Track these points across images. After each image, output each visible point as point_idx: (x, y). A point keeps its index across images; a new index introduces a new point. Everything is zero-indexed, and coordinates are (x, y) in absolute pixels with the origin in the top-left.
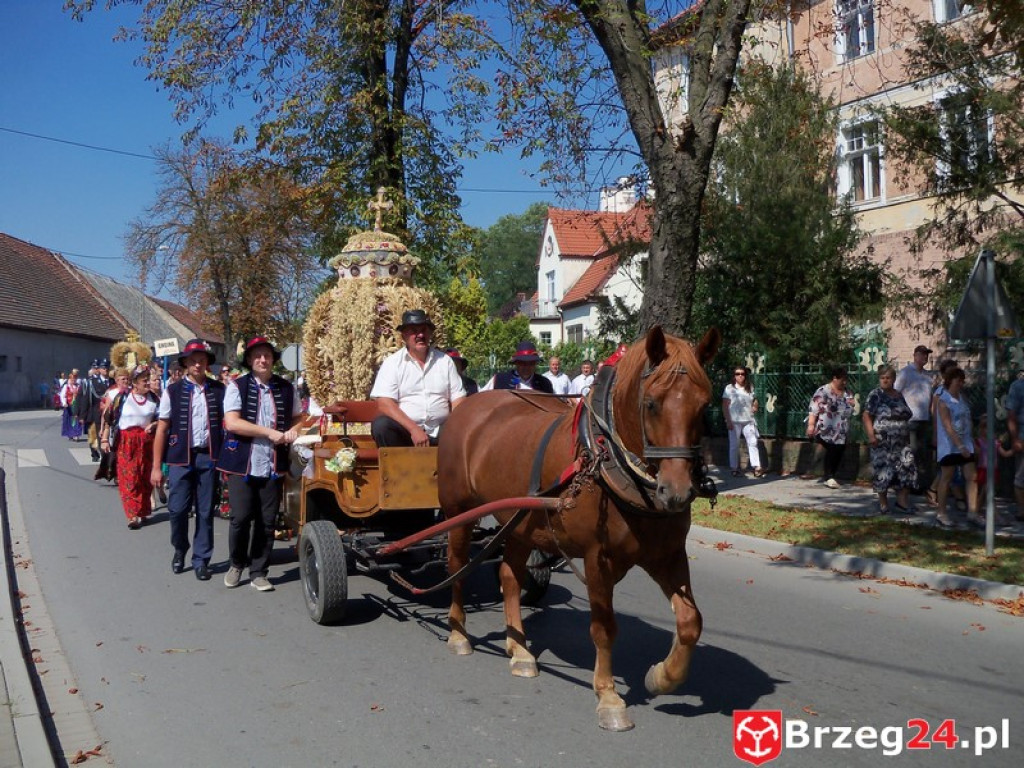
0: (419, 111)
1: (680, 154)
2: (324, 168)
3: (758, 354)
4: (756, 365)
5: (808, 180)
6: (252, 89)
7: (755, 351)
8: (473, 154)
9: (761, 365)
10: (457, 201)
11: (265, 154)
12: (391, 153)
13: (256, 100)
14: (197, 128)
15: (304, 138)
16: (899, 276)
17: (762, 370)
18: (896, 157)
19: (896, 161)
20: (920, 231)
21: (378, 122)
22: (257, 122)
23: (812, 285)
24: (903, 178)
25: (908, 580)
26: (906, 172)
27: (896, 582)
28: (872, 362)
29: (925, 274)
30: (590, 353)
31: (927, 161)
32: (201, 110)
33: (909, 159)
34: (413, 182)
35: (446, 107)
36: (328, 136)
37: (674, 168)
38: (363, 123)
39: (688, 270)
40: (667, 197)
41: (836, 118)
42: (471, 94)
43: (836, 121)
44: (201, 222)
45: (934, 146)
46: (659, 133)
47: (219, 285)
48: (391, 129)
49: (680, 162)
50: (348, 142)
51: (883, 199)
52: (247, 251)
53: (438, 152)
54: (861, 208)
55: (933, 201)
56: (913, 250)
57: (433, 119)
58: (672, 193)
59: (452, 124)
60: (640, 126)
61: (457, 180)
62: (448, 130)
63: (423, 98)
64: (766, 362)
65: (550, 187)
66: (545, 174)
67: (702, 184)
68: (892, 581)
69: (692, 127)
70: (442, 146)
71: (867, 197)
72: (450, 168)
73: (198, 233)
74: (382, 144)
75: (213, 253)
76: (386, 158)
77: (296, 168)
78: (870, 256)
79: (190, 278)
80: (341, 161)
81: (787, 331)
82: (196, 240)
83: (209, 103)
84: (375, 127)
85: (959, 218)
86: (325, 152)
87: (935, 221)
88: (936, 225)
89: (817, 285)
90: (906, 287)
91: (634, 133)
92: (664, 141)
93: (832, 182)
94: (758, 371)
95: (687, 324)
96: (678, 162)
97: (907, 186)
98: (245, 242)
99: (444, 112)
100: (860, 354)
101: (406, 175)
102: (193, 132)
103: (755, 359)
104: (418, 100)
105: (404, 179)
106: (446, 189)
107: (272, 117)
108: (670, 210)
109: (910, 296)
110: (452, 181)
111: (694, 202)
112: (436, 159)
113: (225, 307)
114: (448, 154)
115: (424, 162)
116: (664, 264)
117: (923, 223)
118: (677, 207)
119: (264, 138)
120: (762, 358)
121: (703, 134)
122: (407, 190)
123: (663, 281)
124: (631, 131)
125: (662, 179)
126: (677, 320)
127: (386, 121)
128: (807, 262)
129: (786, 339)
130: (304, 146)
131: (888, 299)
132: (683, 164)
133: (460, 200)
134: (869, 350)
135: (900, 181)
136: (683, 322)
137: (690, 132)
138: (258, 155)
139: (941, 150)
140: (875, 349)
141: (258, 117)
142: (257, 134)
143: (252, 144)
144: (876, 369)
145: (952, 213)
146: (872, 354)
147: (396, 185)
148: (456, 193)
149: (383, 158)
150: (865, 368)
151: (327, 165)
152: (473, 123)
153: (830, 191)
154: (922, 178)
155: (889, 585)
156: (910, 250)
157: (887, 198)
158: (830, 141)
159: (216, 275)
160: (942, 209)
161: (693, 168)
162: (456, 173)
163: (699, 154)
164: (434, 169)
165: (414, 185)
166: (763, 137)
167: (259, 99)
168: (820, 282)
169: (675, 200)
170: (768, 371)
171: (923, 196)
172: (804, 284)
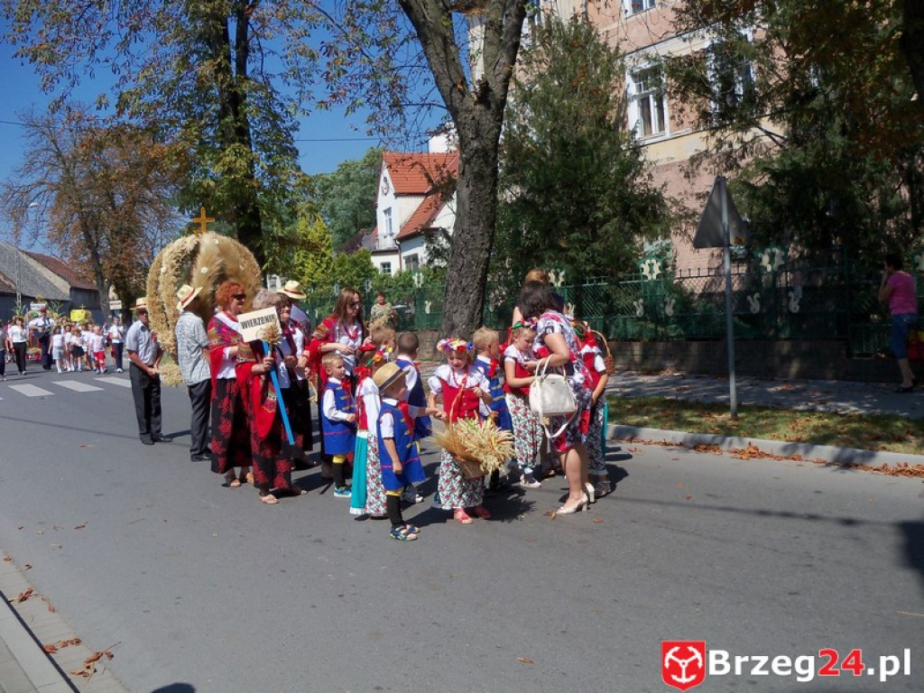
0: (258, 74)
1: (478, 107)
2: (178, 129)
3: (558, 270)
4: (557, 279)
5: (601, 120)
6: (111, 62)
7: (556, 268)
8: (306, 113)
9: (561, 280)
10: (295, 153)
11: (125, 118)
12: (236, 113)
13: (115, 72)
14: (63, 98)
15: (159, 104)
16: (679, 198)
17: (562, 283)
18: (671, 98)
19: (673, 101)
20: (693, 160)
21: (224, 86)
22: (117, 90)
23: (603, 210)
24: (679, 116)
25: (668, 441)
26: (681, 110)
27: (659, 443)
28: (651, 272)
29: (699, 196)
30: (419, 277)
31: (699, 100)
32: (65, 82)
33: (684, 100)
34: (257, 137)
35: (283, 70)
36: (180, 101)
37: (473, 118)
38: (211, 88)
39: (489, 202)
40: (469, 143)
41: (622, 65)
42: (304, 60)
43: (623, 68)
44: (69, 179)
45: (703, 88)
46: (459, 90)
47: (88, 236)
48: (235, 92)
49: (478, 113)
50: (199, 104)
51: (668, 133)
52: (113, 204)
53: (278, 110)
54: (647, 142)
55: (705, 134)
56: (687, 176)
57: (272, 81)
58: (472, 139)
59: (289, 84)
60: (444, 83)
61: (295, 134)
62: (285, 90)
63: (262, 62)
64: (566, 276)
65: (375, 136)
66: (372, 126)
67: (496, 130)
68: (655, 443)
69: (487, 83)
70: (282, 105)
71: (654, 132)
72: (288, 124)
73: (66, 190)
74: (227, 105)
75: (81, 207)
76: (232, 117)
77: (153, 130)
78: (649, 182)
79: (61, 231)
80: (193, 122)
81: (583, 249)
82: (65, 197)
83: (72, 74)
84: (221, 91)
85: (726, 148)
86: (179, 114)
87: (707, 151)
88: (706, 154)
89: (607, 209)
90: (685, 208)
91: (439, 90)
92: (464, 96)
93: (622, 121)
94: (559, 284)
95: (491, 247)
96: (476, 113)
97: (682, 122)
98: (110, 197)
99: (281, 74)
100: (642, 266)
101: (251, 131)
102: (59, 102)
103: (557, 275)
104: (259, 65)
105: (249, 135)
106: (287, 141)
107: (130, 86)
108: (472, 153)
109: (688, 215)
110: (290, 135)
111: (491, 146)
112: (276, 116)
113: (96, 256)
114: (287, 112)
115: (265, 119)
116: (470, 198)
117: (695, 153)
118: (477, 151)
119: (123, 104)
120: (562, 273)
121: (496, 89)
122: (253, 144)
123: (470, 213)
124: (437, 89)
125: (464, 128)
126: (483, 244)
127: (230, 86)
128: (597, 191)
129: (582, 256)
130: (159, 110)
131: (671, 219)
132: (481, 115)
133: (297, 152)
134: (648, 261)
135: (677, 118)
136: (487, 246)
137: (485, 87)
138: (120, 120)
139: (708, 90)
140: (654, 261)
141: (118, 86)
142: (116, 101)
143: (113, 110)
144: (655, 277)
145: (720, 143)
146: (651, 265)
147: (242, 141)
148: (296, 145)
149: (229, 119)
150: (645, 277)
151: (182, 127)
152: (306, 85)
153: (620, 129)
154: (694, 116)
155: (653, 446)
156: (685, 177)
157: (671, 132)
158: (618, 85)
159: (85, 227)
160: (713, 141)
161: (489, 117)
162: (295, 128)
163: (493, 106)
164: (275, 126)
165: (259, 139)
166: (560, 85)
167: (117, 71)
168: (609, 206)
169: (475, 144)
170: (567, 284)
171: (697, 130)
172: (597, 209)
